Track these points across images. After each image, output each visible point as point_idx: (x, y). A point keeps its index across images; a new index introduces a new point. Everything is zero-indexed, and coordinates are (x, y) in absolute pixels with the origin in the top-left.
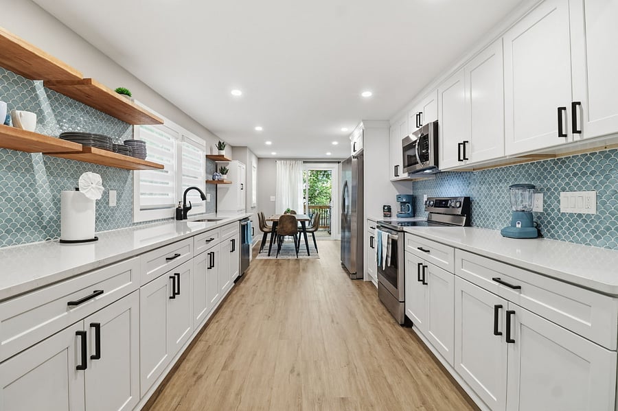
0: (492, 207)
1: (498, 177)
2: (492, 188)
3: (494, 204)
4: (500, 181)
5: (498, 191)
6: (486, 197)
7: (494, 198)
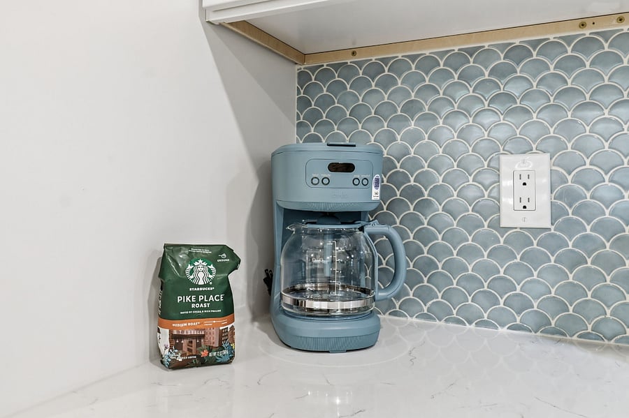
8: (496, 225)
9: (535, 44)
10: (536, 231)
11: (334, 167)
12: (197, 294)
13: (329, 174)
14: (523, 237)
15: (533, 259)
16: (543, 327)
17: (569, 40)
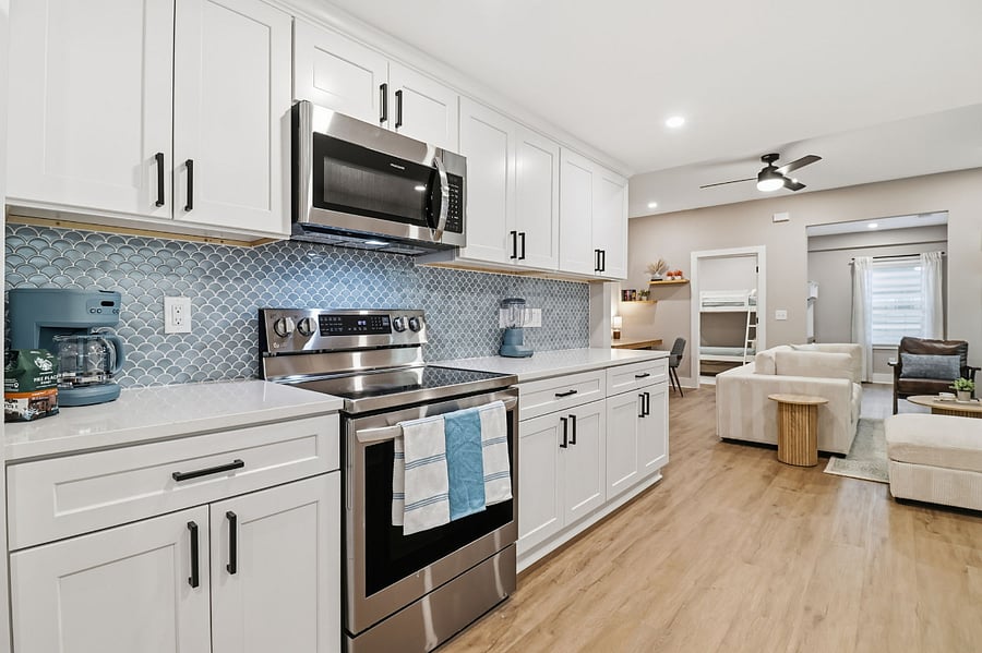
0: (449, 326)
1: (460, 284)
2: (450, 298)
3: (453, 322)
4: (463, 289)
5: (459, 303)
6: (440, 312)
7: (453, 313)
8: (162, 332)
9: (183, 243)
10: (183, 334)
11: (104, 304)
12: (44, 376)
13: (101, 307)
14: (177, 337)
15: (181, 349)
16: (187, 379)
17: (199, 245)
